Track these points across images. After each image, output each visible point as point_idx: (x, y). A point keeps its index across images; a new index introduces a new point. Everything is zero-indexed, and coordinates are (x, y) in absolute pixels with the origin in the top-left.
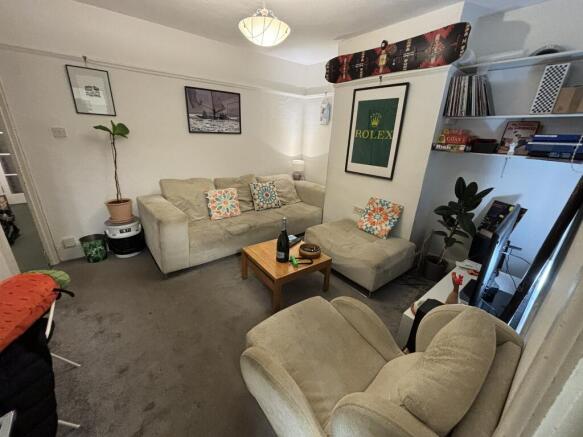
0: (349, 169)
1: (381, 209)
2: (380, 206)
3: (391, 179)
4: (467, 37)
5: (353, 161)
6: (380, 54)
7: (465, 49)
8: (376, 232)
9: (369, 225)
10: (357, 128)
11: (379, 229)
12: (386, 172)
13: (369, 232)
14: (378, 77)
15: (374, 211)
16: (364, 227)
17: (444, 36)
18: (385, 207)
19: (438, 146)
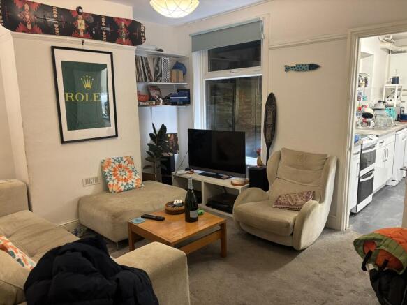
0: (65, 139)
1: (120, 166)
2: (117, 164)
3: (117, 136)
4: (144, 32)
5: (70, 128)
6: (78, 19)
7: (145, 39)
8: (134, 185)
9: (125, 184)
10: (65, 91)
11: (135, 181)
12: (110, 130)
13: (129, 189)
14: (80, 40)
15: (115, 170)
16: (122, 188)
17: (128, 25)
18: (122, 163)
19: (141, 103)
